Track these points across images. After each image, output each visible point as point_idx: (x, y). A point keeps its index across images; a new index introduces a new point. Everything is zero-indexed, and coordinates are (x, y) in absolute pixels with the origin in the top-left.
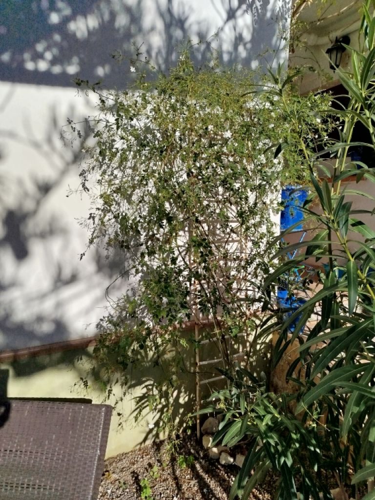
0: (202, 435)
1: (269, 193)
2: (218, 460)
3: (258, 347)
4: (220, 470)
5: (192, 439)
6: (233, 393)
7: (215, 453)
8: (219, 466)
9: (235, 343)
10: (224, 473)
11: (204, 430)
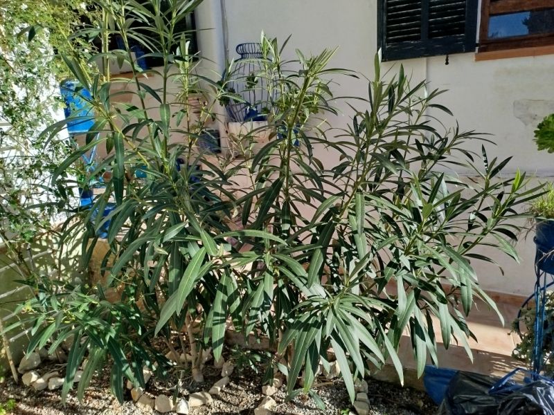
0: (20, 376)
1: (44, 89)
2: (47, 389)
3: (71, 263)
4: (51, 396)
5: (8, 385)
6: (41, 298)
7: (41, 383)
8: (49, 394)
9: (41, 265)
10: (56, 396)
11: (21, 370)
